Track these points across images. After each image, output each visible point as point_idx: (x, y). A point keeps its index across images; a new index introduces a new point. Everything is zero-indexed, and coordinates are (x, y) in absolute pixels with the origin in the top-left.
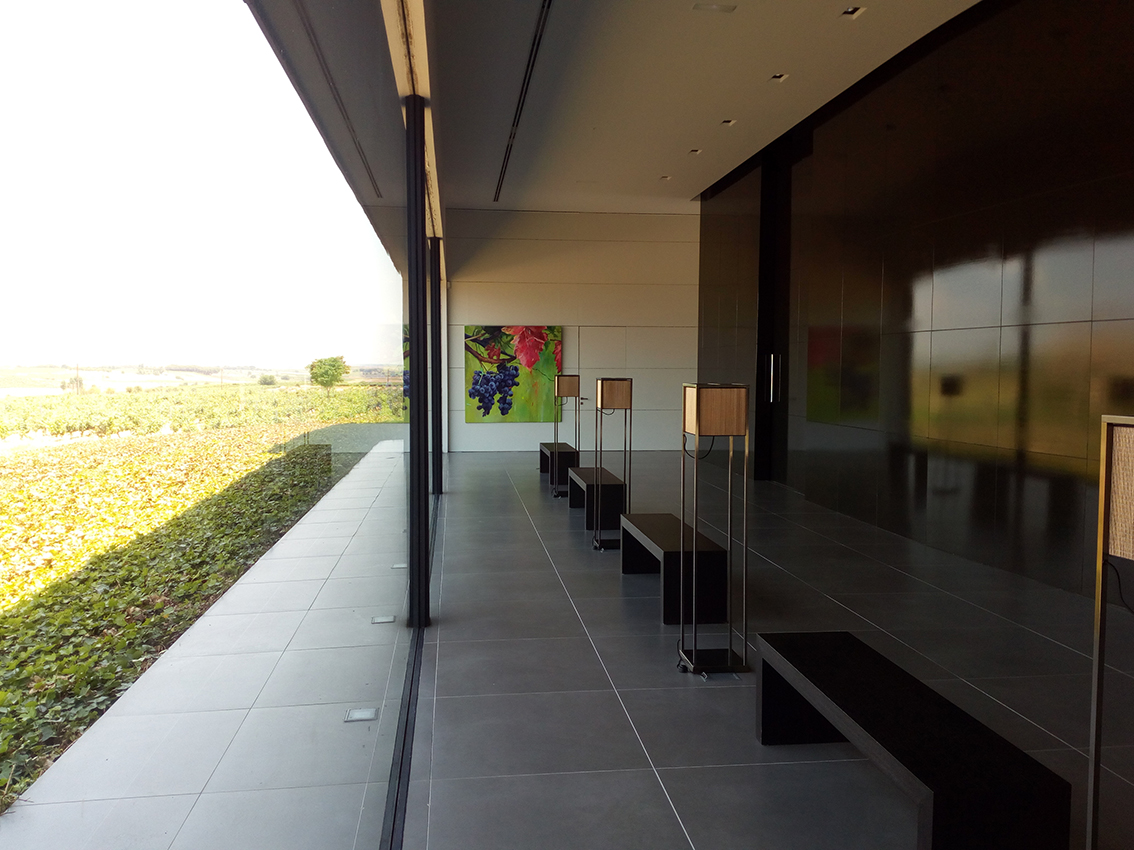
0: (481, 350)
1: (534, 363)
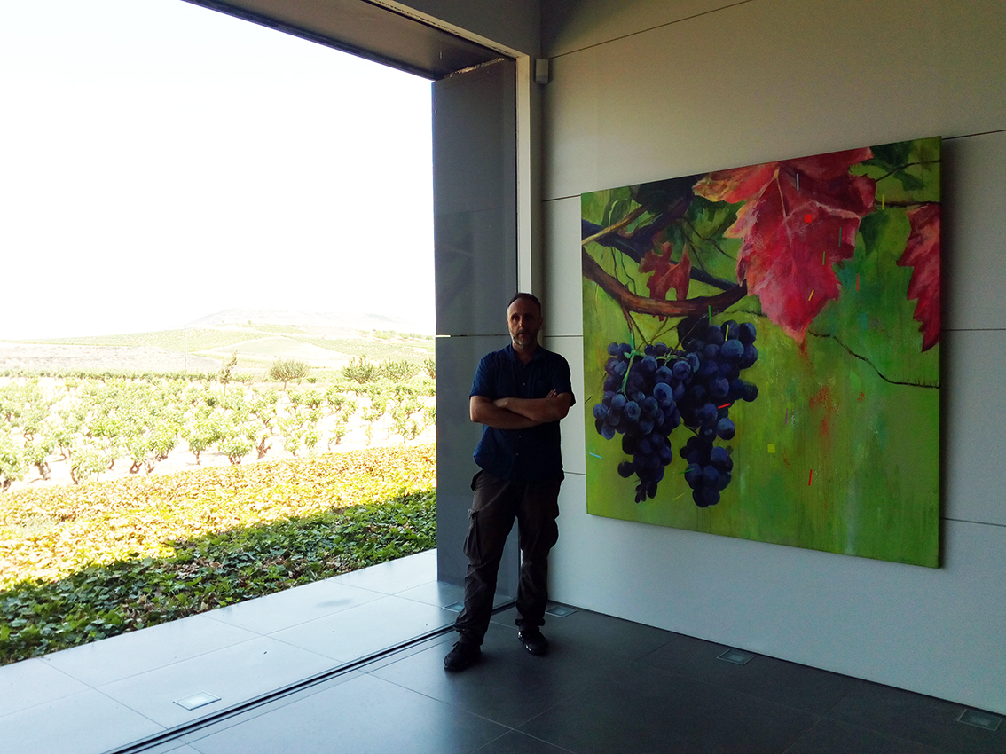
0: (630, 272)
1: (812, 309)
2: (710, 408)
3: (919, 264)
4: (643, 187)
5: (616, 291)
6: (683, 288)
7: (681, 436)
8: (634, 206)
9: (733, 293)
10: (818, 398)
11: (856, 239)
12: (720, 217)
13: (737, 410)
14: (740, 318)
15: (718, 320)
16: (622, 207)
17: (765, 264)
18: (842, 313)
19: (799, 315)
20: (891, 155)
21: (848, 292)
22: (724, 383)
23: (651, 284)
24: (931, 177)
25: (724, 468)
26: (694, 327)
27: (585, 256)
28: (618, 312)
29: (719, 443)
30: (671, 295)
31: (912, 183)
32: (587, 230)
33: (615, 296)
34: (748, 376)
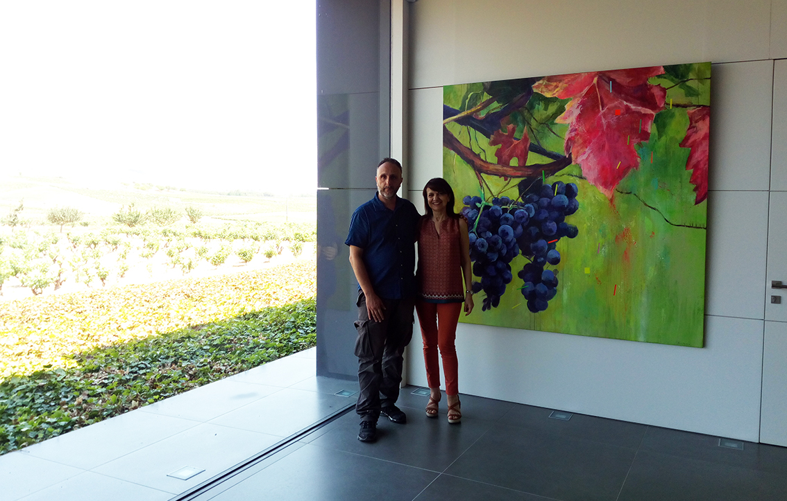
0: (483, 145)
1: (622, 173)
2: (542, 243)
3: (694, 147)
4: (494, 84)
5: (470, 158)
6: (523, 157)
7: (520, 262)
8: (486, 97)
9: (561, 162)
10: (622, 235)
11: (651, 128)
12: (552, 108)
13: (562, 244)
14: (566, 180)
15: (549, 181)
16: (476, 98)
17: (586, 143)
18: (640, 178)
19: (609, 178)
20: (677, 72)
21: (645, 163)
22: (553, 226)
23: (498, 154)
24: (704, 88)
25: (552, 284)
26: (531, 185)
27: (446, 132)
28: (472, 173)
29: (548, 267)
30: (514, 162)
31: (691, 92)
32: (448, 112)
33: (470, 162)
34: (571, 220)
